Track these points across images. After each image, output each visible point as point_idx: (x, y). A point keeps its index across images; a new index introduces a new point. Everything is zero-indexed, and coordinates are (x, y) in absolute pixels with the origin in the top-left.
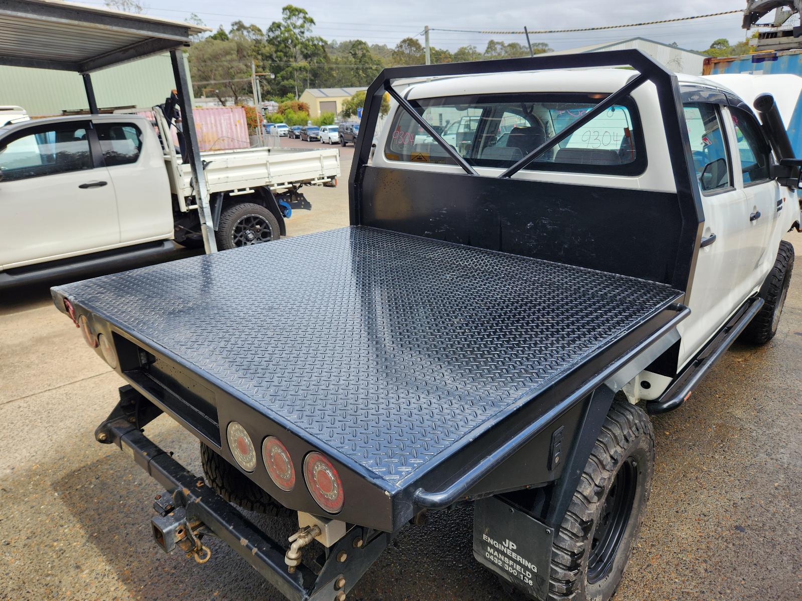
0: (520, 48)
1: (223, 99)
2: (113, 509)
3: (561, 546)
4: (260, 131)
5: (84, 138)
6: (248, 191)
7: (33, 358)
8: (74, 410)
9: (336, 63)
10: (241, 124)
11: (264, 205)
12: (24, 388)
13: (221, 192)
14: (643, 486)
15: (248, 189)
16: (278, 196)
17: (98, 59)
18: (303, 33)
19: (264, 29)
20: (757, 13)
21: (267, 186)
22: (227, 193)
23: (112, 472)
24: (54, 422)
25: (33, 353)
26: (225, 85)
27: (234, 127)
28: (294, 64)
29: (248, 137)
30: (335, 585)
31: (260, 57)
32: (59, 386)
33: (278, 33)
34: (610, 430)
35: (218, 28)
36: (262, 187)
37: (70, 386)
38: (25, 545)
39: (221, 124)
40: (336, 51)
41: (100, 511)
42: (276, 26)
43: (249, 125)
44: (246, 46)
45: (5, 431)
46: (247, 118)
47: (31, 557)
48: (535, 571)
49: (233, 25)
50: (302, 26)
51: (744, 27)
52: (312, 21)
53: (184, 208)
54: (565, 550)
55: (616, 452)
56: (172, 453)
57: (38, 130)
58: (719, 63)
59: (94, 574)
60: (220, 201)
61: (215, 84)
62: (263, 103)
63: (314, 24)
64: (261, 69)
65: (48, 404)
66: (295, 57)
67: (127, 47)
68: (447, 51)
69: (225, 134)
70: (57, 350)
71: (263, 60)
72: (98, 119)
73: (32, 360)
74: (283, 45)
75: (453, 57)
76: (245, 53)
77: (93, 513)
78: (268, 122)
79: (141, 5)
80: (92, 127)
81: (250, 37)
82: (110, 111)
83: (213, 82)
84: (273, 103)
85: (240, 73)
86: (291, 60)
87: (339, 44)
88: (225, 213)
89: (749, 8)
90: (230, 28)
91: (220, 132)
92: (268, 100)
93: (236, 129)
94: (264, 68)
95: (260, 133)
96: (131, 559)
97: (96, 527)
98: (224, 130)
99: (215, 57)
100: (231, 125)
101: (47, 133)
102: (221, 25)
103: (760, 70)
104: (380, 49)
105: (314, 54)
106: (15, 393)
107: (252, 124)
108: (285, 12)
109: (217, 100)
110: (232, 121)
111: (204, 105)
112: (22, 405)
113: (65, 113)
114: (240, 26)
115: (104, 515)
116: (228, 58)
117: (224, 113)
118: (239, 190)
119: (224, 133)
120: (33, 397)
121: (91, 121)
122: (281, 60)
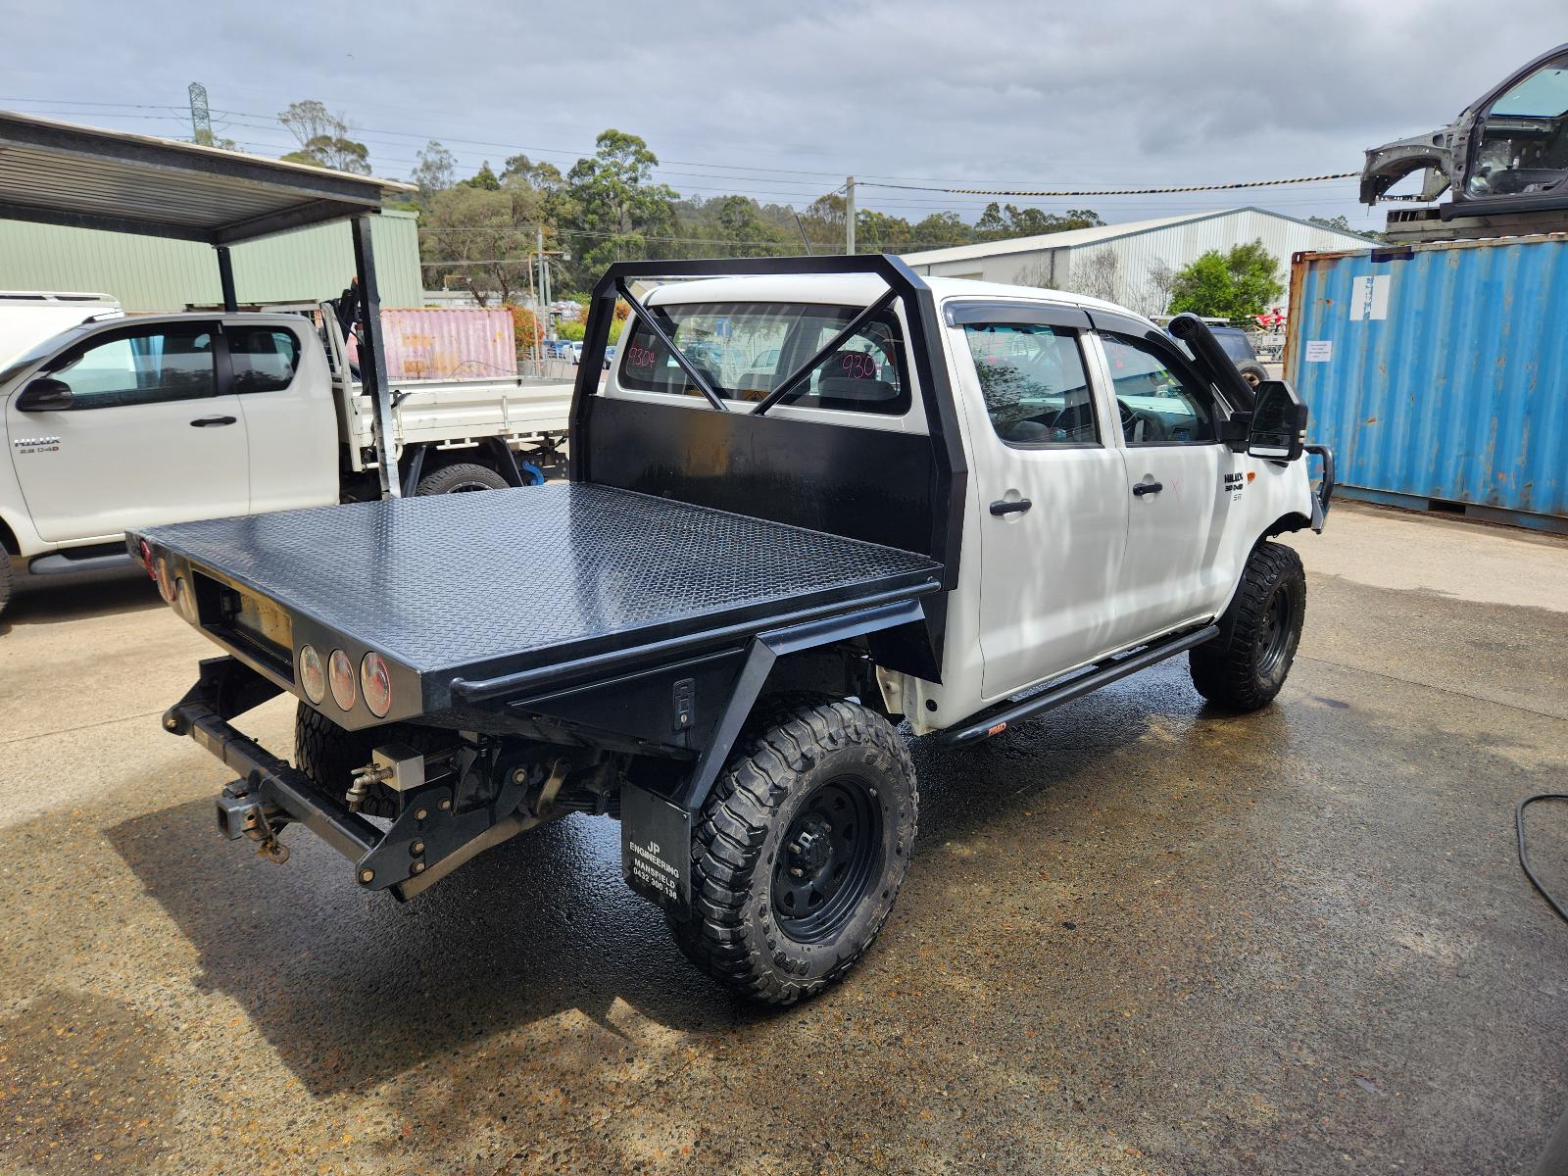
0: (1045, 219)
1: (481, 294)
2: (181, 863)
3: (721, 856)
4: (537, 352)
5: (206, 349)
6: (468, 444)
7: (90, 681)
8: (143, 749)
9: (694, 236)
10: (503, 339)
11: (497, 469)
12: (72, 718)
13: (422, 443)
14: (894, 829)
15: (468, 441)
16: (522, 455)
17: (243, 224)
18: (635, 180)
19: (565, 171)
20: (1387, 177)
21: (501, 436)
22: (432, 446)
23: (187, 822)
24: (111, 762)
25: (91, 675)
26: (487, 269)
27: (490, 343)
28: (616, 237)
29: (514, 361)
30: (410, 848)
31: (553, 221)
32: (125, 717)
33: (588, 180)
34: (809, 724)
35: (482, 167)
36: (493, 439)
37: (142, 718)
38: (52, 896)
39: (467, 338)
40: (697, 215)
41: (162, 864)
42: (584, 168)
43: (519, 342)
44: (531, 201)
45: (37, 769)
46: (516, 328)
47: (58, 908)
48: (677, 876)
49: (508, 163)
50: (633, 168)
51: (1363, 200)
52: (652, 159)
53: (358, 466)
54: (728, 862)
55: (811, 750)
56: (256, 740)
57: (136, 332)
58: (1317, 260)
59: (142, 929)
60: (420, 458)
61: (469, 266)
62: (553, 304)
63: (656, 164)
64: (554, 243)
65: (105, 739)
66: (620, 224)
67: (289, 210)
68: (903, 219)
69: (473, 356)
70: (128, 673)
71: (560, 226)
72: (230, 320)
73: (89, 683)
74: (598, 202)
75: (913, 231)
76: (526, 214)
77: (151, 866)
78: (560, 338)
79: (345, 123)
80: (221, 332)
81: (536, 186)
82: (254, 308)
83: (465, 263)
84: (573, 303)
85: (515, 249)
86: (612, 228)
87: (704, 201)
88: (427, 478)
89: (1368, 169)
90: (503, 168)
91: (465, 352)
92: (565, 299)
93: (495, 347)
94: (561, 242)
95: (538, 355)
96: (197, 916)
97: (154, 881)
98: (472, 348)
99: (471, 219)
100: (485, 340)
101: (151, 338)
102: (486, 162)
103: (1386, 274)
104: (779, 214)
105: (655, 219)
106: (57, 724)
107: (523, 341)
108: (603, 144)
109: (471, 295)
110: (488, 333)
111: (444, 304)
112: (65, 739)
113: (190, 307)
114: (520, 165)
115: (167, 868)
116: (495, 220)
117: (475, 319)
118: (453, 442)
119: (473, 353)
120: (85, 730)
121: (220, 322)
122: (593, 228)
